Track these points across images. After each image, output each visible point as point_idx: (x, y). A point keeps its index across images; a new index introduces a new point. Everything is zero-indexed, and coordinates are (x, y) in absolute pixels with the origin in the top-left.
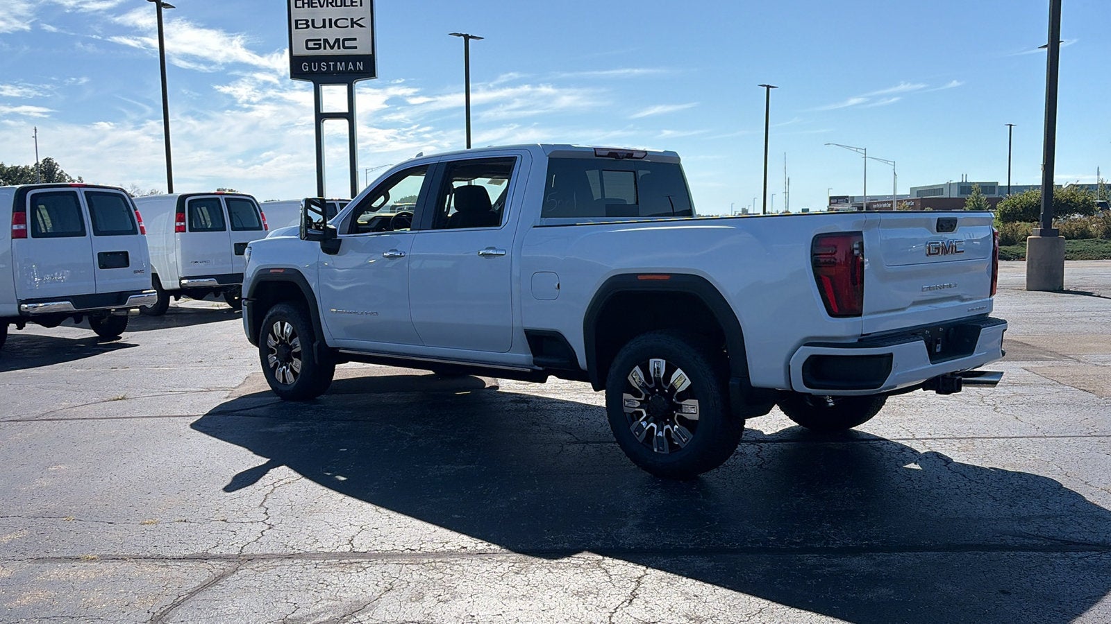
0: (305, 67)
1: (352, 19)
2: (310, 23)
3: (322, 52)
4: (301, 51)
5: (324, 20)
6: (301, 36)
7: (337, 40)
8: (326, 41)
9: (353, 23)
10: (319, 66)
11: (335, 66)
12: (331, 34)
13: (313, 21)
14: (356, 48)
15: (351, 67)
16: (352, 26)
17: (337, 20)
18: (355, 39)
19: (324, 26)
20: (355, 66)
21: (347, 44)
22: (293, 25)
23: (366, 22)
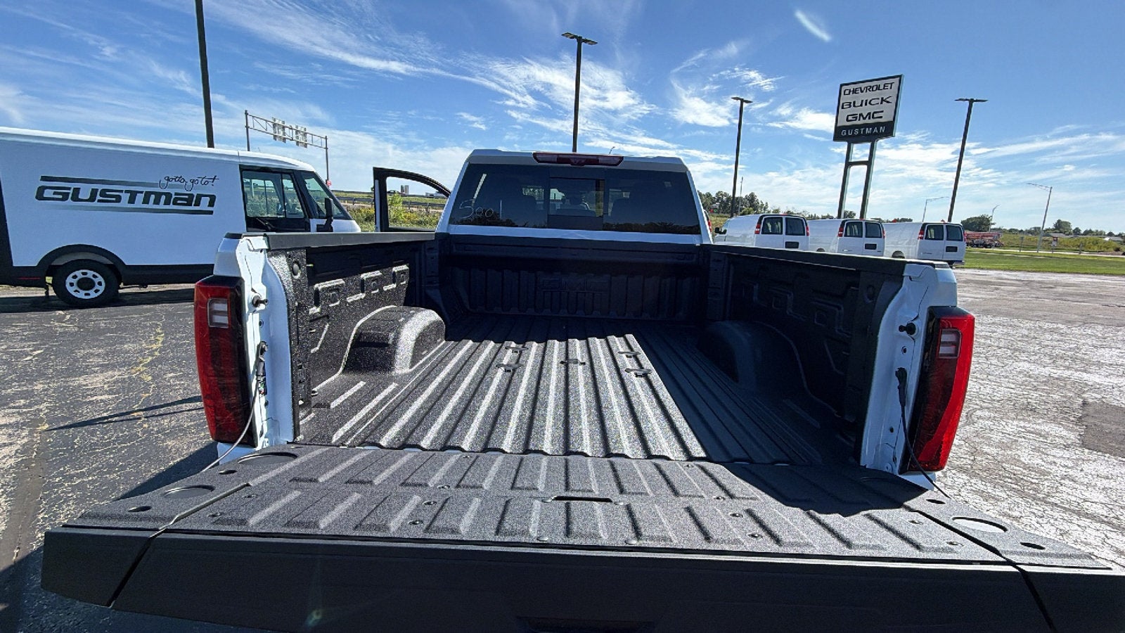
0: (844, 133)
1: (882, 98)
2: (852, 104)
3: (857, 122)
4: (843, 122)
5: (862, 101)
6: (845, 113)
7: (869, 114)
8: (861, 115)
9: (883, 100)
10: (854, 132)
11: (864, 131)
12: (865, 110)
13: (854, 102)
14: (881, 117)
15: (876, 130)
16: (881, 103)
17: (871, 101)
18: (882, 112)
19: (861, 105)
20: (878, 129)
21: (876, 115)
22: (840, 106)
23: (893, 100)
